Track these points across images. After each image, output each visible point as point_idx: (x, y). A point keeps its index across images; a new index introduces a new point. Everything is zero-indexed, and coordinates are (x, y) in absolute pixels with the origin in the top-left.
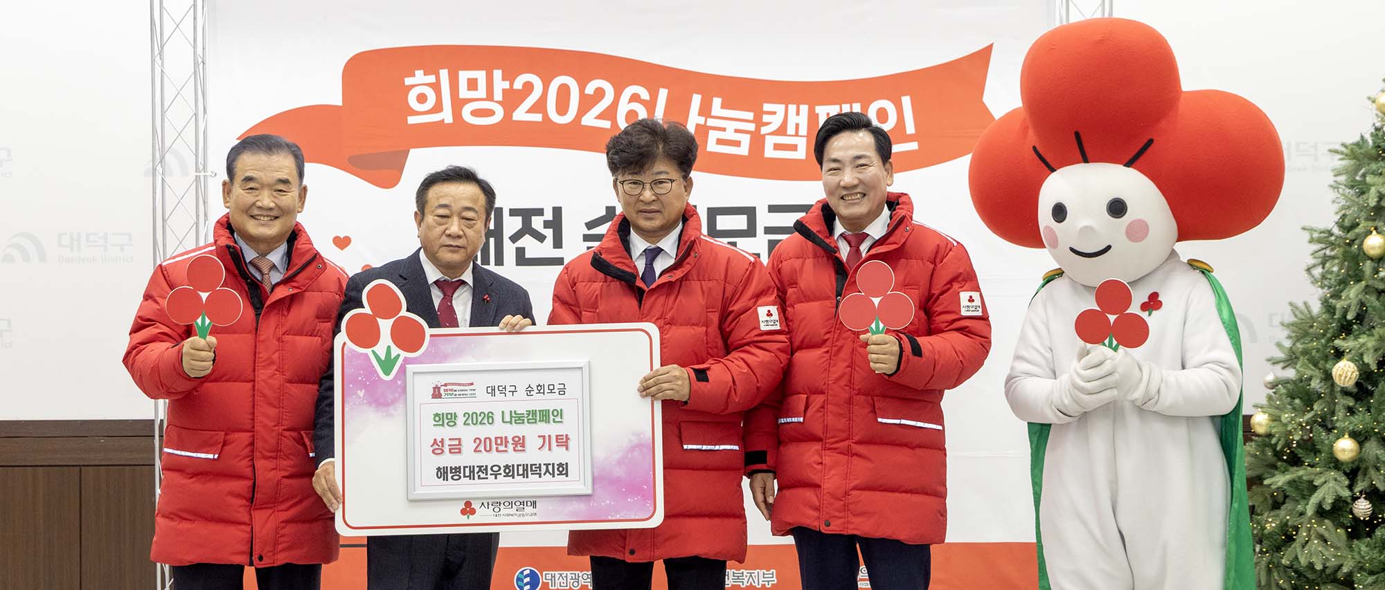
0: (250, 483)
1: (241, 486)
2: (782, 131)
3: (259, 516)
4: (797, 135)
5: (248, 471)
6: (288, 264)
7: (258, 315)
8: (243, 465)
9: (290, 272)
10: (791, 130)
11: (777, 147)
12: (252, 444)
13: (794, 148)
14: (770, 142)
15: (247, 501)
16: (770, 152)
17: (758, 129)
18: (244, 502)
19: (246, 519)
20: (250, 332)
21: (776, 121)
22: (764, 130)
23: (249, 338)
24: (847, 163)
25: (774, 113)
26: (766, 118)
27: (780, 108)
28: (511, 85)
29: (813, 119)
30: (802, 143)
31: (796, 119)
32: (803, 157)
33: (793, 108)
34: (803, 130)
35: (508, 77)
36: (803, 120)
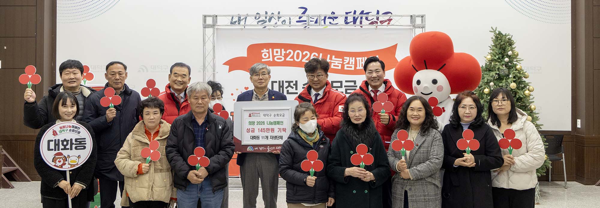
2: (348, 63)
4: (352, 64)
10: (351, 63)
11: (347, 67)
13: (351, 67)
14: (346, 66)
16: (346, 68)
17: (343, 63)
21: (347, 61)
22: (344, 63)
24: (374, 71)
25: (347, 59)
26: (345, 60)
27: (348, 58)
28: (286, 52)
29: (356, 61)
30: (353, 66)
31: (352, 61)
32: (353, 69)
33: (351, 58)
34: (353, 63)
35: (285, 50)
36: (354, 61)
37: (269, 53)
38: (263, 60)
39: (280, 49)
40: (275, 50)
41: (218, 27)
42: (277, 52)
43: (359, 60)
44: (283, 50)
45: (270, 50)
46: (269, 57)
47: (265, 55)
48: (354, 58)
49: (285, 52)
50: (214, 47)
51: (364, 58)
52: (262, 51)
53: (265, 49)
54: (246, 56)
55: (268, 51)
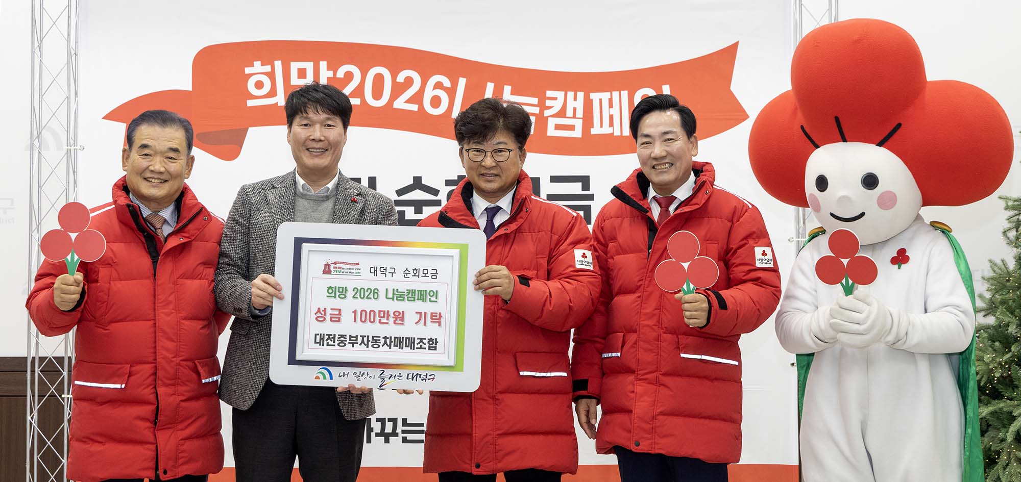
0: (153, 407)
1: (147, 410)
2: (562, 113)
3: (162, 436)
4: (574, 117)
5: (152, 397)
6: (178, 218)
7: (155, 262)
8: (147, 393)
9: (181, 224)
10: (569, 113)
11: (558, 127)
12: (155, 374)
13: (572, 128)
14: (552, 122)
15: (151, 423)
16: (551, 132)
17: (542, 112)
18: (148, 424)
19: (151, 439)
20: (148, 278)
21: (557, 106)
22: (547, 113)
23: (148, 283)
24: (657, 138)
25: (555, 99)
26: (548, 103)
27: (560, 95)
28: (335, 73)
29: (588, 104)
30: (578, 124)
31: (575, 104)
32: (580, 136)
33: (571, 94)
34: (580, 113)
35: (333, 67)
36: (580, 104)
37: (271, 75)
38: (251, 103)
39: (311, 64)
40: (295, 66)
42: (302, 73)
43: (601, 100)
44: (323, 65)
45: (278, 64)
46: (273, 93)
47: (259, 85)
48: (580, 95)
49: (331, 73)
51: (617, 93)
52: (248, 70)
53: (257, 64)
54: (190, 89)
55: (268, 68)
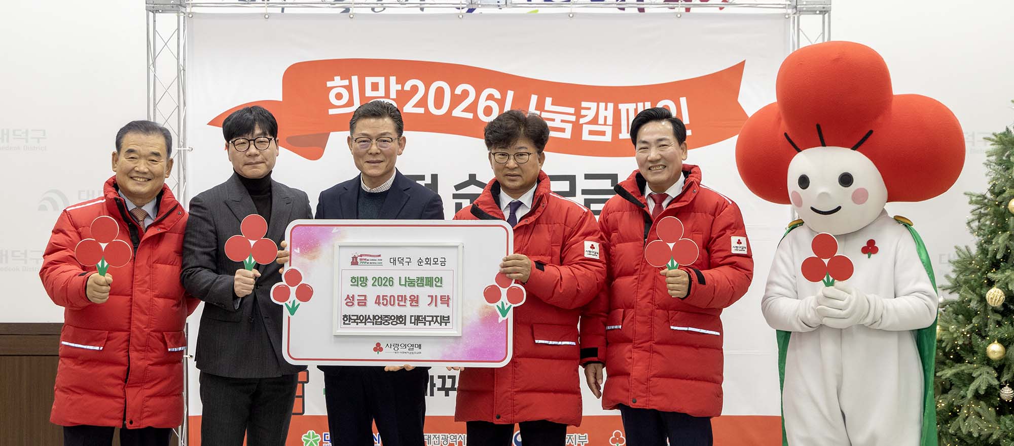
0: (125, 368)
1: (119, 370)
2: (595, 121)
3: (131, 392)
4: (605, 124)
5: (125, 360)
6: (158, 212)
7: (136, 248)
8: (121, 356)
9: (159, 218)
10: (601, 121)
11: (591, 133)
12: (128, 340)
13: (603, 133)
14: (586, 129)
15: (123, 380)
16: (586, 137)
17: (578, 120)
18: (120, 381)
19: (121, 394)
20: (130, 261)
21: (591, 115)
22: (582, 121)
23: (129, 264)
25: (589, 109)
26: (583, 112)
27: (593, 105)
28: (403, 87)
29: (617, 113)
30: (609, 130)
31: (606, 113)
32: (610, 140)
33: (602, 105)
34: (610, 121)
35: (401, 81)
36: (610, 114)
37: (349, 88)
39: (383, 78)
40: (369, 81)
41: (194, 10)
42: (375, 87)
43: (628, 110)
44: (393, 79)
45: (355, 79)
46: (350, 103)
47: (339, 96)
48: (611, 106)
49: (399, 87)
50: (181, 71)
52: (329, 84)
53: (337, 78)
54: (281, 100)
55: (346, 82)
